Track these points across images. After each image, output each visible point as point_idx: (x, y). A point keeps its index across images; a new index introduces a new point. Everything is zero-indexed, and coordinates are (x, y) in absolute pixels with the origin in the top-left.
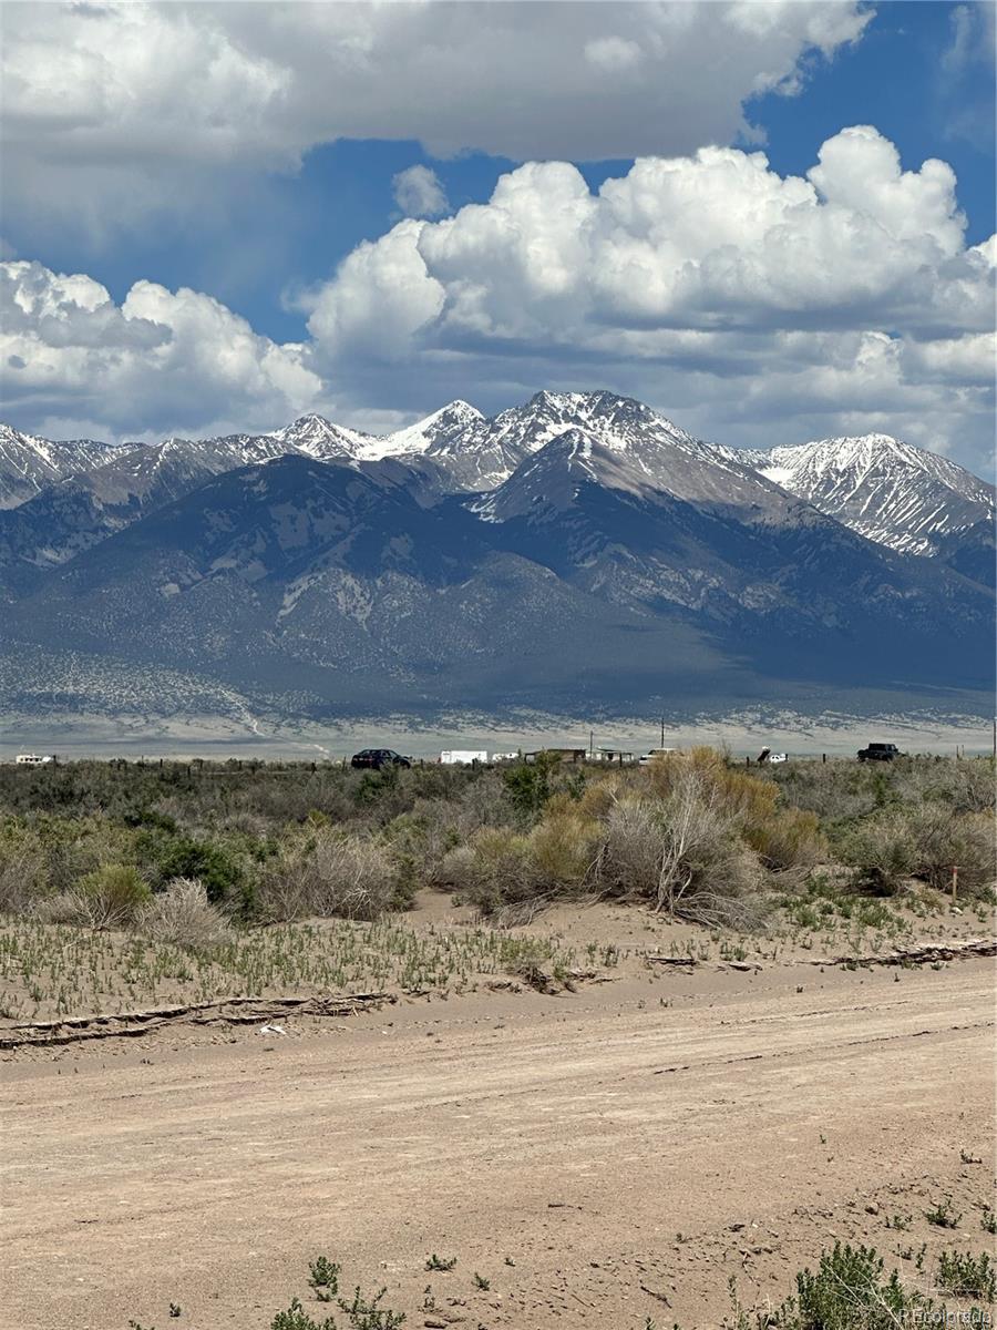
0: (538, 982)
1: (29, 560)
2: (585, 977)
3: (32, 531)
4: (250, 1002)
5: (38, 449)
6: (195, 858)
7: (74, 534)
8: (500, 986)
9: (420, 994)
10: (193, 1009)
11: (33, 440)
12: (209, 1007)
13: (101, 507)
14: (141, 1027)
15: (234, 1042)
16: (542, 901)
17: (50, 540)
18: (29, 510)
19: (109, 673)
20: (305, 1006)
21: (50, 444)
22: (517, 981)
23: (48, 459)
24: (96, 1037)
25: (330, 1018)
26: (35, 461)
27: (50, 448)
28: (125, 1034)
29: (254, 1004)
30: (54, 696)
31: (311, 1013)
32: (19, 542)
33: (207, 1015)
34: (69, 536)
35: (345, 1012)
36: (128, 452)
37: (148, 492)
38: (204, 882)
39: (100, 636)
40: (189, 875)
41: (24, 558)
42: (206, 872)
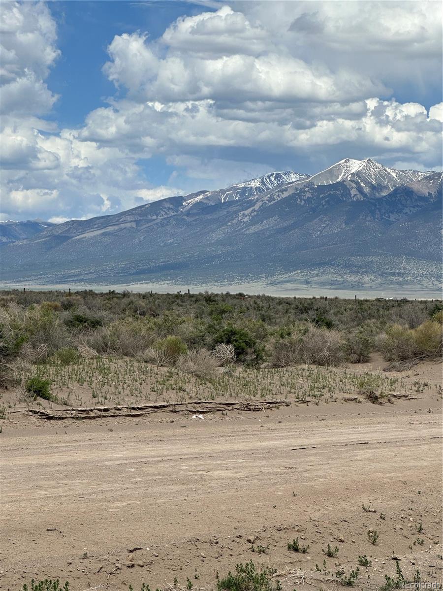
0: (373, 398)
1: (387, 218)
2: (402, 397)
3: (388, 207)
4: (206, 403)
5: (392, 173)
6: (232, 335)
7: (405, 208)
8: (351, 400)
9: (304, 402)
10: (172, 405)
11: (390, 169)
12: (181, 404)
13: (417, 197)
14: (139, 412)
15: (173, 422)
16: (417, 360)
17: (396, 210)
18: (388, 198)
19: (418, 265)
20: (235, 406)
21: (397, 171)
22: (361, 398)
23: (396, 177)
24: (112, 416)
25: (249, 412)
26: (390, 178)
27: (396, 173)
28: (129, 416)
29: (207, 404)
30: (396, 273)
31: (238, 409)
32: (383, 211)
33: (178, 408)
34: (403, 209)
35: (258, 410)
36: (428, 175)
37: (436, 191)
38: (235, 346)
39: (415, 249)
40: (228, 342)
41: (385, 217)
42: (236, 341)
